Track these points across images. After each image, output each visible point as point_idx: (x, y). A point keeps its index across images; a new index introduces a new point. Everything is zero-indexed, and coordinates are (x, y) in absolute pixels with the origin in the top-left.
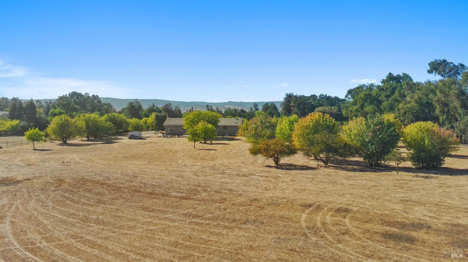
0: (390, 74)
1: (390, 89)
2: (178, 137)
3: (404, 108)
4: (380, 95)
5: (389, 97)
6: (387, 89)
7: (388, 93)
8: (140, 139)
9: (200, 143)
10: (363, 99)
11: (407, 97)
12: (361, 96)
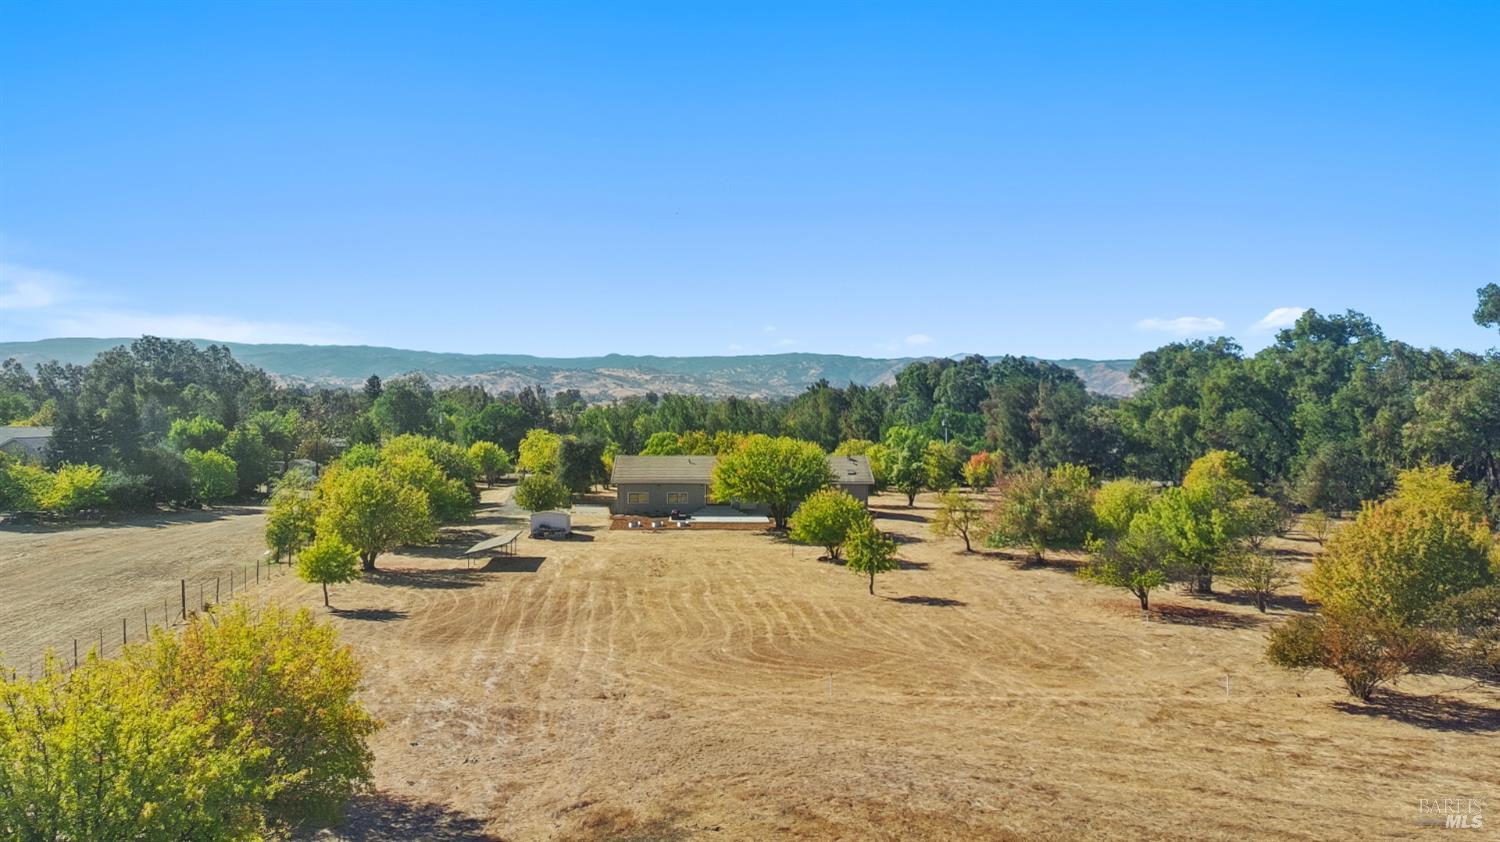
0: (1311, 313)
1: (1326, 366)
2: (686, 527)
3: (1419, 437)
4: (1290, 380)
5: (1323, 391)
6: (1315, 362)
7: (1321, 377)
8: (570, 537)
9: (820, 559)
10: (1224, 392)
11: (1419, 399)
12: (1219, 382)
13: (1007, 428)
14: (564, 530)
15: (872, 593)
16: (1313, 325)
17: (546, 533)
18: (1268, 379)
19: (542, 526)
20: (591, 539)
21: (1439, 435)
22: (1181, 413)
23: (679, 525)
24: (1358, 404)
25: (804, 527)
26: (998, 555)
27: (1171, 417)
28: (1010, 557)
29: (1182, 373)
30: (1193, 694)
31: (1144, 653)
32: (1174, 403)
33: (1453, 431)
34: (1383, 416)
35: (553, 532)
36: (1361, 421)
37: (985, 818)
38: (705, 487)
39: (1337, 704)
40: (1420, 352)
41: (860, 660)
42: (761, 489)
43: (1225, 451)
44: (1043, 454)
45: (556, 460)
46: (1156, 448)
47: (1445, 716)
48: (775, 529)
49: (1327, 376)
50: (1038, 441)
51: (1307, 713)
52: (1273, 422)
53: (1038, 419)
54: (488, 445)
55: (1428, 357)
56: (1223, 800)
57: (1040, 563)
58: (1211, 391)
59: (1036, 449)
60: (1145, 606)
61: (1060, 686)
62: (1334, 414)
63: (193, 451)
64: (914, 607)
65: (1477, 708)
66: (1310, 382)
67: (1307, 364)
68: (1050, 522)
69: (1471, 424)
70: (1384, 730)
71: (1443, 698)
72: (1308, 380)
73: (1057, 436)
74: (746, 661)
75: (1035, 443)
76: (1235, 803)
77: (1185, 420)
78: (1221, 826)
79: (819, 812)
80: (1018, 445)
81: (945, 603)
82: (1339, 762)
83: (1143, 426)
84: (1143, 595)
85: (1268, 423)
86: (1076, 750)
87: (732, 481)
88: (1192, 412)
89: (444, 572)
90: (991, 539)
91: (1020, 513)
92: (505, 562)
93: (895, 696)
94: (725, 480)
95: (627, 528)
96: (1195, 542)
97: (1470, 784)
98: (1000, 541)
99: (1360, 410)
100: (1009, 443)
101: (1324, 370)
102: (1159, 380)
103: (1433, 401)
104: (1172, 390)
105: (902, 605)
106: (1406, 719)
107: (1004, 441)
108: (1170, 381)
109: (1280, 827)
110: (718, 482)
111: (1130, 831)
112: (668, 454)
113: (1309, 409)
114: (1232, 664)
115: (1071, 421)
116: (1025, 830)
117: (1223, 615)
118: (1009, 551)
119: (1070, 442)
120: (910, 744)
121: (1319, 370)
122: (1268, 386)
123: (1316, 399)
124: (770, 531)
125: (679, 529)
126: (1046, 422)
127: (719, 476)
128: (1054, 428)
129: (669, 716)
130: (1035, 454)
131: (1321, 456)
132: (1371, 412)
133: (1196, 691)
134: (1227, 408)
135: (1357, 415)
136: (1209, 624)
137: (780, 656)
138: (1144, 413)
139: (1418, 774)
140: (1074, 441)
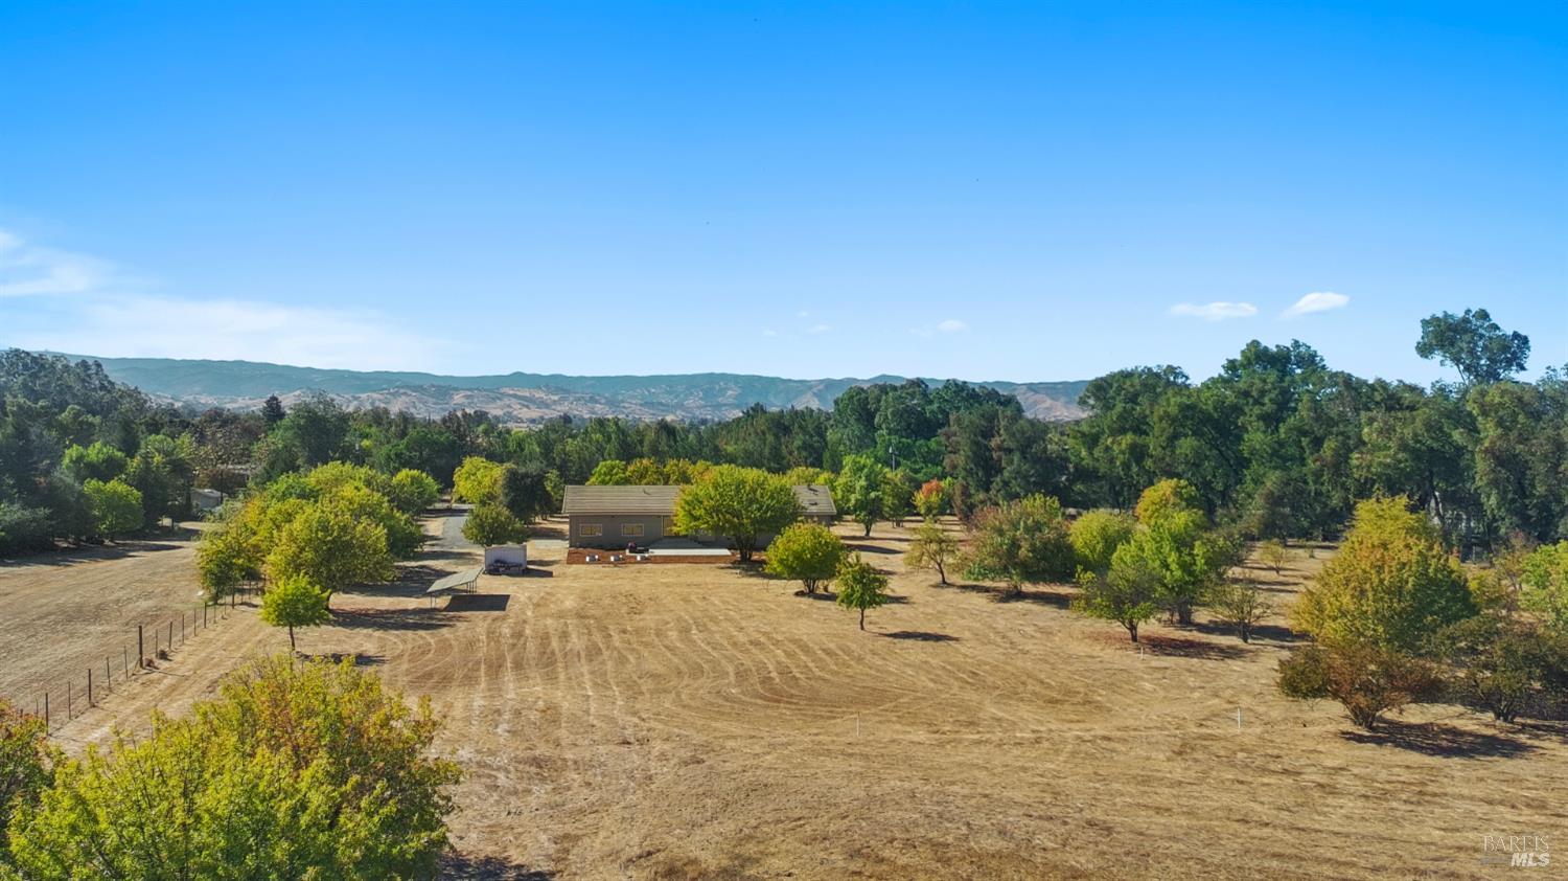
0: (1255, 343)
1: (1273, 395)
2: (646, 560)
3: (1369, 467)
4: (1237, 410)
5: (1272, 420)
6: (1263, 393)
7: (1269, 407)
8: (527, 573)
9: (797, 594)
10: (1173, 420)
11: (1366, 430)
12: (1169, 410)
13: (968, 457)
14: (521, 565)
15: (862, 628)
16: (1257, 356)
17: (501, 569)
18: (1215, 409)
19: (497, 561)
20: (550, 574)
21: (1388, 466)
22: (1129, 441)
23: (639, 558)
24: (1305, 434)
25: (781, 561)
26: (974, 588)
27: (1120, 444)
28: (987, 590)
29: (1133, 399)
30: (1207, 727)
31: (1148, 686)
32: (1123, 431)
33: (1400, 462)
34: (1329, 446)
35: (508, 568)
36: (1308, 452)
37: (1049, 856)
38: (665, 518)
39: (1343, 733)
40: (1365, 382)
41: (873, 697)
42: (728, 521)
43: (1175, 480)
44: (1006, 483)
45: (498, 490)
46: (1104, 476)
47: (1444, 743)
48: (740, 562)
49: (1275, 407)
50: (1000, 470)
51: (1318, 743)
52: (1219, 450)
53: (1000, 448)
54: (415, 472)
55: (1372, 388)
56: (1266, 831)
57: (1018, 595)
58: (1161, 419)
59: (998, 479)
60: (1134, 638)
61: (1078, 721)
62: (1281, 444)
63: (93, 482)
64: (909, 642)
65: (1470, 734)
66: (1259, 412)
67: (1254, 394)
68: (1031, 555)
69: (1416, 454)
70: (1395, 758)
71: (1438, 725)
72: (1257, 410)
73: (1019, 465)
74: (759, 701)
75: (997, 473)
76: (1279, 833)
77: (1133, 447)
78: (1275, 856)
79: (886, 853)
80: (980, 474)
81: (938, 638)
82: (1363, 791)
83: (1092, 454)
84: (1133, 628)
85: (1215, 452)
86: (1116, 786)
87: (697, 513)
88: (1140, 440)
89: (405, 612)
90: (970, 572)
91: (1001, 545)
92: (466, 601)
93: (921, 735)
94: (689, 512)
95: (584, 563)
96: (1178, 573)
97: (1486, 808)
98: (980, 573)
99: (1308, 439)
100: (970, 472)
101: (1271, 400)
102: (1108, 407)
103: (1380, 432)
104: (1121, 417)
105: (896, 641)
106: (1410, 746)
107: (965, 469)
108: (1119, 407)
109: (1329, 855)
110: (681, 513)
111: (1191, 863)
112: (617, 483)
113: (1256, 438)
114: (1233, 696)
115: (1034, 450)
116: (1091, 866)
117: (1209, 647)
118: (988, 583)
119: (1033, 471)
120: (953, 783)
121: (1266, 400)
122: (1216, 415)
123: (1263, 428)
124: (735, 565)
125: (638, 562)
126: (1009, 451)
127: (682, 508)
128: (1016, 458)
129: (704, 762)
130: (997, 484)
131: (1269, 484)
132: (1318, 443)
133: (1209, 723)
134: (1175, 437)
135: (1304, 444)
136: (1198, 655)
137: (792, 696)
138: (1092, 440)
139: (1437, 799)
140: (1037, 471)
